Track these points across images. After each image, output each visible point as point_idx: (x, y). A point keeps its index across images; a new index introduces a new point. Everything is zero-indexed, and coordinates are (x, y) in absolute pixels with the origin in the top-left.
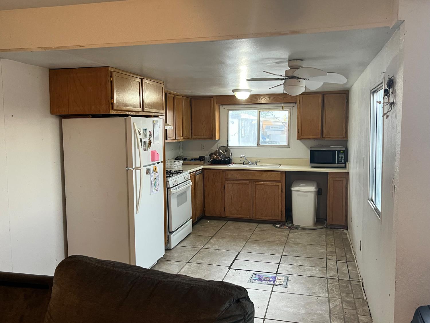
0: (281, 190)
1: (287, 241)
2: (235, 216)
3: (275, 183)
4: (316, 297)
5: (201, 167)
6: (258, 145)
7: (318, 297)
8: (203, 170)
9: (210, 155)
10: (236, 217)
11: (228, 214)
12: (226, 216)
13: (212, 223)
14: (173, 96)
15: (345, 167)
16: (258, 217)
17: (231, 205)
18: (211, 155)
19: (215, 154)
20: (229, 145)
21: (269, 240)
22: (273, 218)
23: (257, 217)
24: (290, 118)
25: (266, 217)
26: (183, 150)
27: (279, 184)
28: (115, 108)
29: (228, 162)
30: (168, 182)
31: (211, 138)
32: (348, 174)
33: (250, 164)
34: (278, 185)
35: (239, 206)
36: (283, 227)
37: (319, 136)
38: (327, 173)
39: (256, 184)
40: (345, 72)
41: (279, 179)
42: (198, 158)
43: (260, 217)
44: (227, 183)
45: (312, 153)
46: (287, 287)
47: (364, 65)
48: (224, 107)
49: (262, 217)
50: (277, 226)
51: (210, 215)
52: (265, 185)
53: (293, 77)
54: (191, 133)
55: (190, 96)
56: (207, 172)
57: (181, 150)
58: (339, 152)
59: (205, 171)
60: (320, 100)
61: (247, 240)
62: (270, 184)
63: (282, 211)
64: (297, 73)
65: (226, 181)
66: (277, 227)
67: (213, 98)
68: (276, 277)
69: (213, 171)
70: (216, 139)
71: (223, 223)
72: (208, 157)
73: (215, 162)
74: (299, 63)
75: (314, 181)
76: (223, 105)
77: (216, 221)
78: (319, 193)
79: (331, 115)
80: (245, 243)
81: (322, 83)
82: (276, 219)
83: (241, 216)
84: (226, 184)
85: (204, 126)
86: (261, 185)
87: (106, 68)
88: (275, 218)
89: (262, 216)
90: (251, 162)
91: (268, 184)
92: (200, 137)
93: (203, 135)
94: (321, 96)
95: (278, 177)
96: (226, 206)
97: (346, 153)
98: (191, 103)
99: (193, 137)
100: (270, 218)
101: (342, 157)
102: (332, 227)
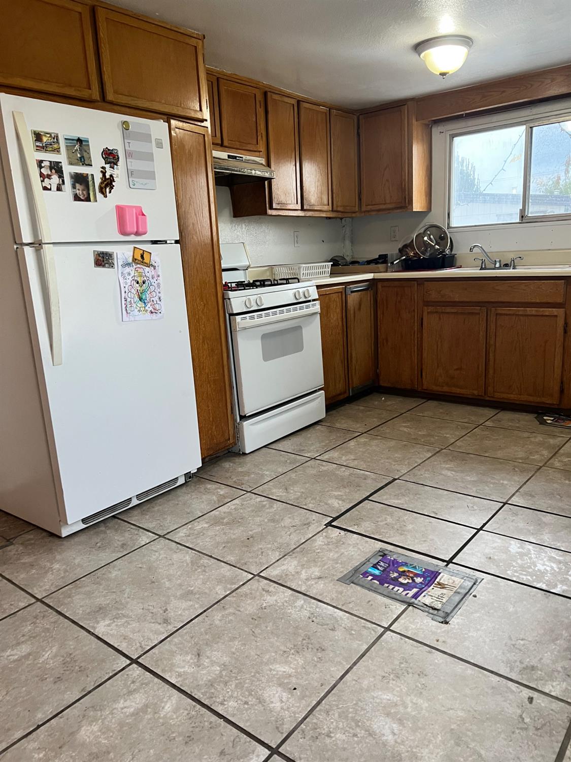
0: (562, 328)
1: (546, 463)
2: (446, 389)
3: (548, 311)
4: (526, 693)
5: (370, 276)
6: (522, 217)
7: (535, 695)
8: (374, 282)
9: (401, 250)
10: (447, 392)
11: (428, 384)
12: (424, 388)
13: (389, 403)
14: (294, 102)
16: (499, 394)
17: (436, 364)
18: (403, 249)
19: (410, 245)
20: (453, 224)
21: (499, 454)
22: (538, 400)
23: (497, 395)
25: (519, 396)
26: (352, 243)
27: (560, 312)
29: (448, 261)
30: (228, 301)
31: (401, 208)
33: (498, 265)
34: (556, 314)
35: (455, 367)
36: (562, 424)
39: (497, 314)
41: (560, 300)
42: (378, 257)
43: (505, 396)
44: (428, 312)
46: (447, 623)
48: (440, 128)
49: (509, 396)
50: (545, 420)
51: (389, 385)
52: (521, 315)
54: (360, 199)
55: (357, 111)
56: (382, 287)
57: (348, 243)
61: (438, 450)
62: (534, 313)
63: (562, 383)
65: (425, 308)
66: (543, 422)
67: (406, 106)
68: (436, 574)
69: (397, 283)
70: (414, 210)
71: (411, 403)
72: (396, 253)
73: (408, 265)
77: (401, 399)
80: (430, 455)
82: (547, 402)
83: (458, 391)
84: (425, 314)
85: (387, 180)
86: (509, 315)
88: (544, 400)
89: (512, 393)
90: (500, 261)
91: (529, 313)
92: (377, 207)
93: (385, 201)
95: (557, 294)
96: (423, 366)
98: (358, 128)
99: (364, 209)
100: (531, 399)
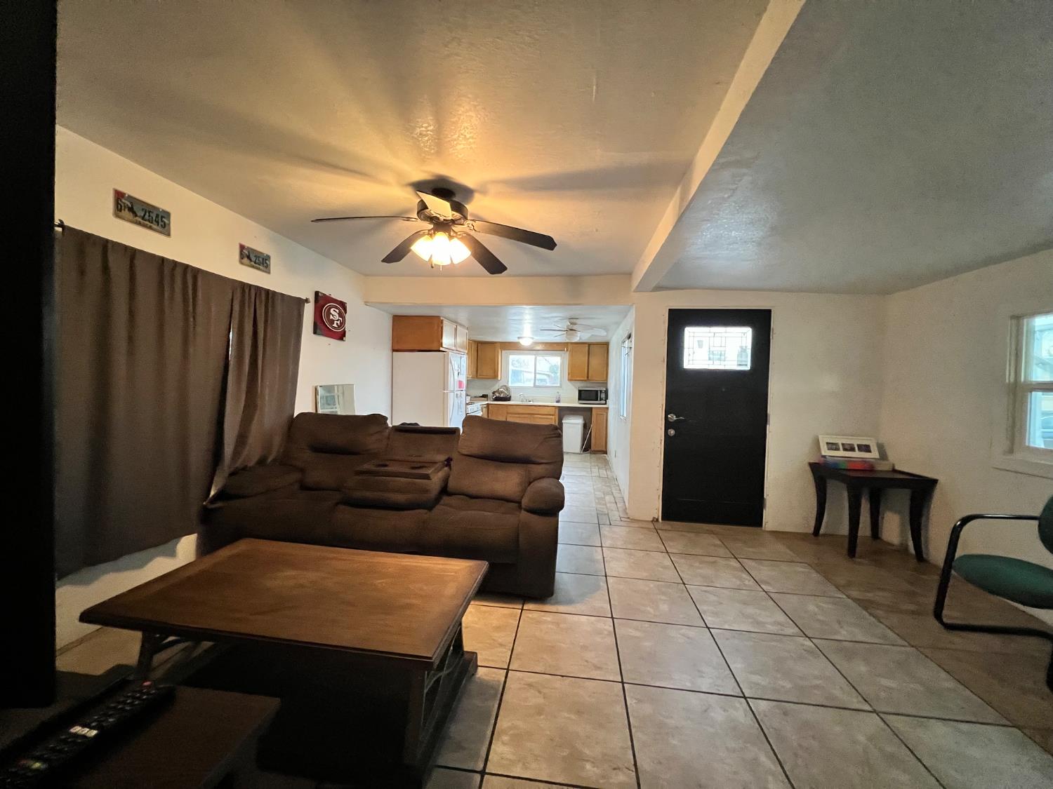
3: (550, 416)
5: (487, 402)
6: (534, 385)
8: (488, 404)
15: (606, 404)
18: (494, 393)
19: (498, 391)
20: (509, 386)
24: (562, 364)
27: (553, 417)
28: (444, 346)
29: (508, 399)
31: (495, 378)
32: (608, 408)
33: (527, 400)
37: (586, 379)
38: (591, 408)
39: (534, 418)
40: (605, 328)
41: (553, 413)
42: (482, 395)
45: (580, 392)
47: (618, 324)
48: (505, 351)
52: (542, 418)
53: (571, 330)
54: (477, 373)
55: (478, 342)
58: (601, 391)
59: (490, 406)
60: (587, 348)
62: (545, 417)
64: (575, 327)
67: (497, 344)
69: (497, 406)
70: (499, 380)
72: (491, 394)
73: (497, 399)
74: (574, 321)
75: (580, 415)
76: (504, 350)
78: (586, 427)
79: (595, 362)
81: (590, 335)
84: (508, 417)
86: (538, 418)
87: (438, 317)
92: (484, 377)
93: (488, 374)
94: (587, 345)
95: (552, 411)
97: (606, 392)
98: (478, 347)
99: (479, 376)
101: (603, 396)
102: (595, 452)
